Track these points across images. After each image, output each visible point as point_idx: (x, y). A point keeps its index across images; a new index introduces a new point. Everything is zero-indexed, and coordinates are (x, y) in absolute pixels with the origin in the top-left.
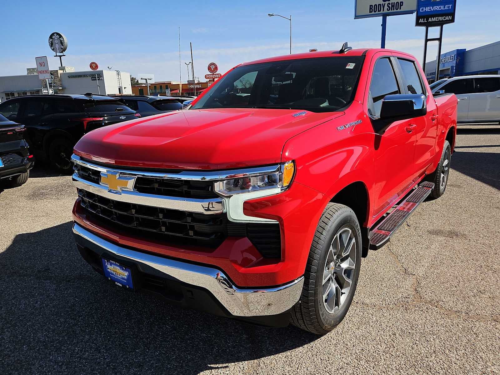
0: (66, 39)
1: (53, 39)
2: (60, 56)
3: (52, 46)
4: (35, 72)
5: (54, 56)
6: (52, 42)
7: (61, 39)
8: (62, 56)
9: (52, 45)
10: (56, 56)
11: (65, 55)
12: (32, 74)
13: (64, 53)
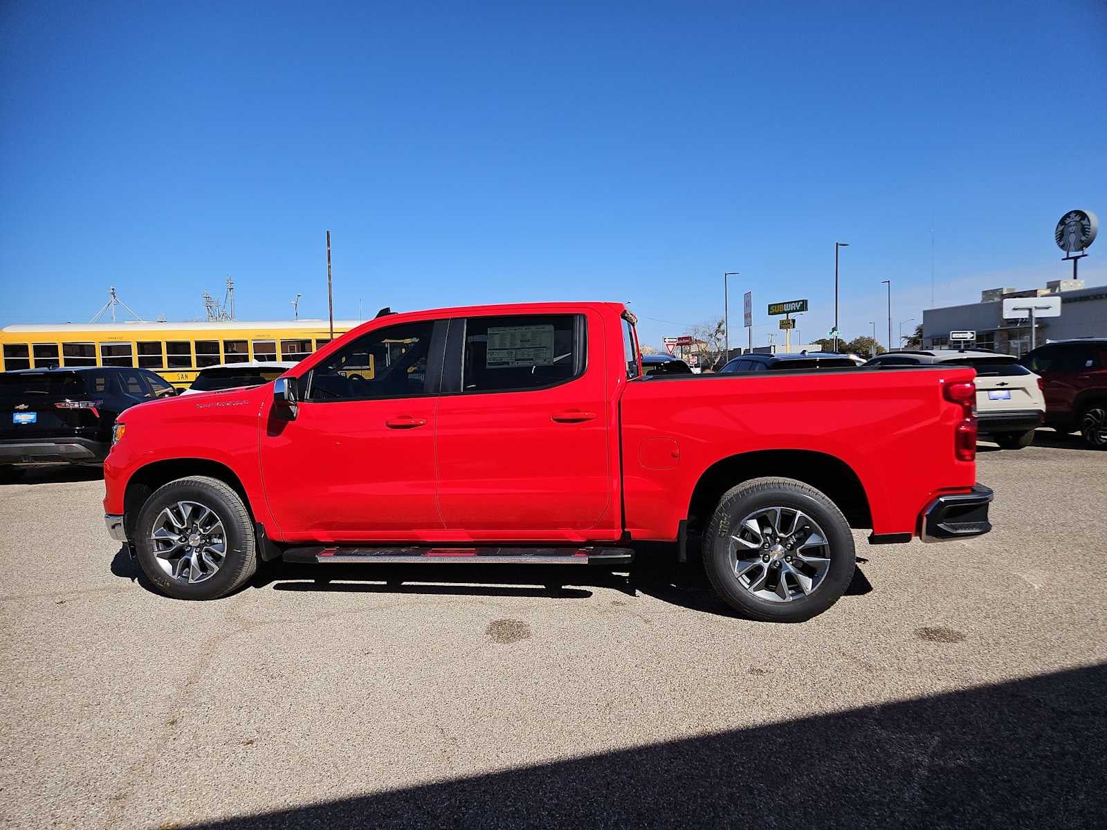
0: (1094, 220)
1: (1066, 225)
2: (1076, 259)
3: (1060, 241)
4: (997, 296)
5: (1063, 259)
6: (1062, 231)
7: (1085, 222)
8: (1078, 257)
9: (1061, 237)
10: (1068, 258)
11: (1086, 255)
12: (991, 301)
13: (1086, 251)
